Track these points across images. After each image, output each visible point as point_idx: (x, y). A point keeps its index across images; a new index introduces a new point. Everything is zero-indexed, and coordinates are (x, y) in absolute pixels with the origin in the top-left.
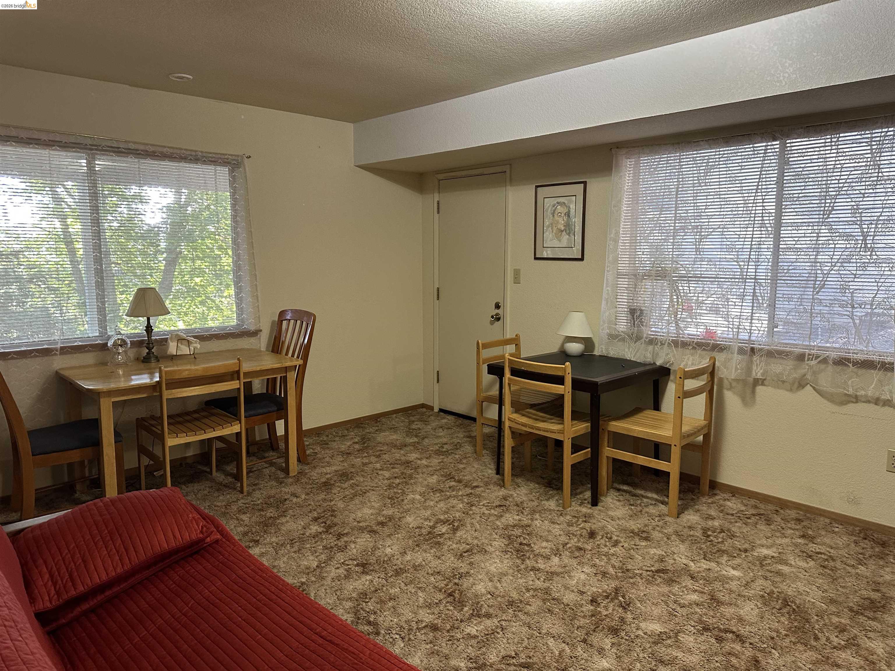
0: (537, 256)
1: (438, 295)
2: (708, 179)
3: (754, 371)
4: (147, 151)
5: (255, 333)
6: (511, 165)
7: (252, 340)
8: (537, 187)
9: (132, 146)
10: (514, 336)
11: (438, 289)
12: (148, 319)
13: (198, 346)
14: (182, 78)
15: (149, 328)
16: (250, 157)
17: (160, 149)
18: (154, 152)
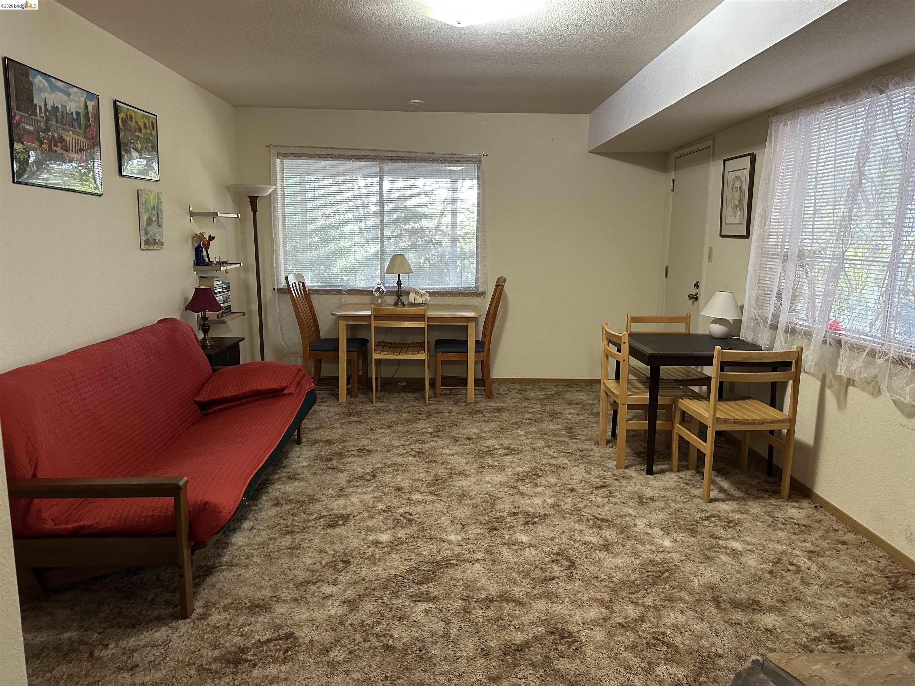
0: (723, 234)
1: (666, 274)
2: (828, 143)
3: (839, 367)
4: (411, 157)
5: (482, 294)
6: (714, 139)
7: (479, 299)
8: (725, 161)
9: (400, 155)
10: (685, 315)
11: (667, 267)
12: (399, 275)
13: (428, 298)
14: (418, 103)
15: (399, 283)
16: (487, 155)
17: (420, 155)
18: (415, 157)
